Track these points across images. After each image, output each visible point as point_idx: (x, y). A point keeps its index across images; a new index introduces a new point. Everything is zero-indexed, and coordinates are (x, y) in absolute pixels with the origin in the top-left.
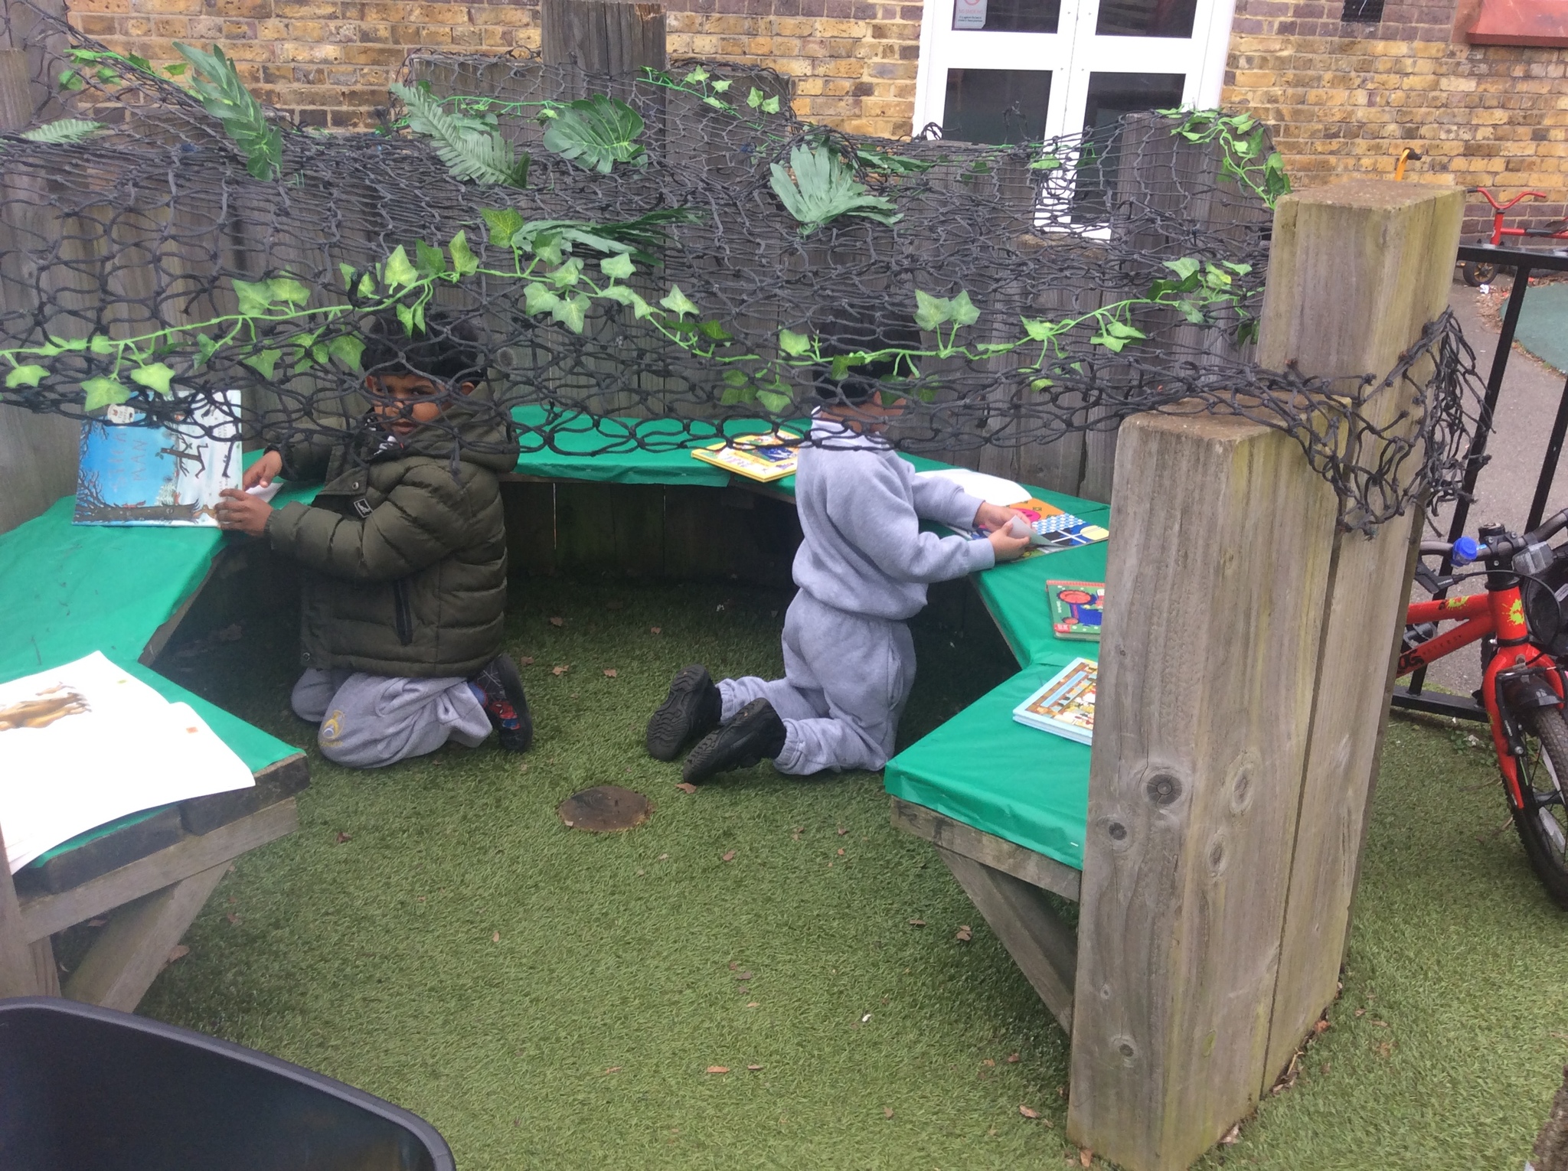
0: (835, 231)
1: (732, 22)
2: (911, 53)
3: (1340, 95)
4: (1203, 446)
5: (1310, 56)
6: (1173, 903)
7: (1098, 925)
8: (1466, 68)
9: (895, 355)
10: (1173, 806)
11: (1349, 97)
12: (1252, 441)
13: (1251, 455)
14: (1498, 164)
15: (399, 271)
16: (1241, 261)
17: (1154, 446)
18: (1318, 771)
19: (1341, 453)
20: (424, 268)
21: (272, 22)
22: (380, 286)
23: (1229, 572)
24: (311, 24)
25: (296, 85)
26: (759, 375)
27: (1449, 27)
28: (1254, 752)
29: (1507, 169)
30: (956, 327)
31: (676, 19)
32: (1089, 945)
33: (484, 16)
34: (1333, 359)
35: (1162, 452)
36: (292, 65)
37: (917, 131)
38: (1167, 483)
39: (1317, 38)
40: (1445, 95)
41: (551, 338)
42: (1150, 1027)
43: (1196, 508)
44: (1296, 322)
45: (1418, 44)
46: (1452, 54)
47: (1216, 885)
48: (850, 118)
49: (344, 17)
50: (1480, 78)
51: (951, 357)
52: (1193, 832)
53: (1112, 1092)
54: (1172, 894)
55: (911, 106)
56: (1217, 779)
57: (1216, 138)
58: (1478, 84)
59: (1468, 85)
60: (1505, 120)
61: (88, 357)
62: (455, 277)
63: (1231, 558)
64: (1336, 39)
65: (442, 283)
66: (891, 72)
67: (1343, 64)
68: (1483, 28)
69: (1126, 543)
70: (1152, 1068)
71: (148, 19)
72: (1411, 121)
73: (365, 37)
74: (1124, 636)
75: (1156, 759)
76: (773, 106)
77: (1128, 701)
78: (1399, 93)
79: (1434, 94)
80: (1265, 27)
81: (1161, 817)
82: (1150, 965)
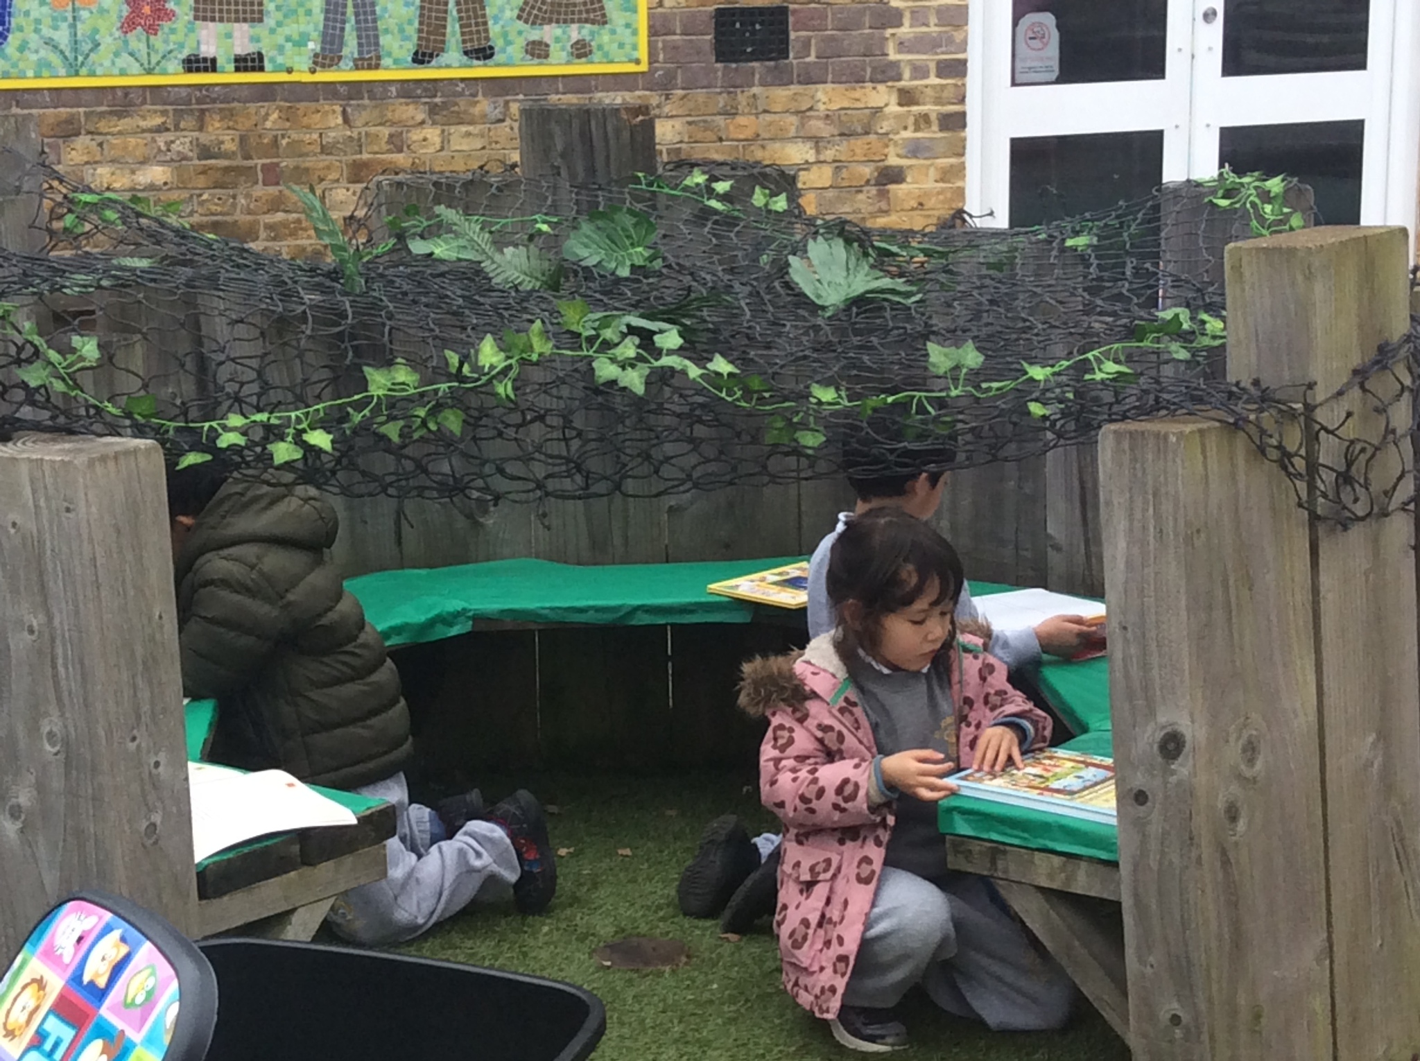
0: (854, 310)
1: (701, 100)
2: (955, 122)
4: (1161, 439)
6: (1194, 853)
7: (1136, 895)
9: (913, 397)
10: (1180, 759)
12: (1202, 433)
13: (1203, 443)
15: (489, 354)
17: (1126, 445)
18: (1340, 761)
20: (509, 350)
21: (83, 141)
22: (476, 368)
23: (1198, 543)
24: (132, 141)
26: (795, 420)
30: (964, 371)
32: (1132, 923)
33: (365, 115)
34: (1286, 372)
35: (1132, 449)
38: (1140, 474)
41: (618, 402)
42: (1191, 987)
43: (1163, 490)
44: (1253, 345)
47: (1236, 844)
48: (873, 215)
49: (177, 128)
51: (958, 396)
52: (1202, 779)
54: (1192, 844)
55: (960, 193)
56: (1220, 737)
57: (1244, 203)
62: (535, 357)
63: (1198, 531)
66: (928, 149)
70: (1198, 1028)
73: (206, 152)
74: (1124, 613)
75: (1163, 718)
76: (780, 203)
77: (1135, 671)
81: (1173, 773)
82: (1183, 924)
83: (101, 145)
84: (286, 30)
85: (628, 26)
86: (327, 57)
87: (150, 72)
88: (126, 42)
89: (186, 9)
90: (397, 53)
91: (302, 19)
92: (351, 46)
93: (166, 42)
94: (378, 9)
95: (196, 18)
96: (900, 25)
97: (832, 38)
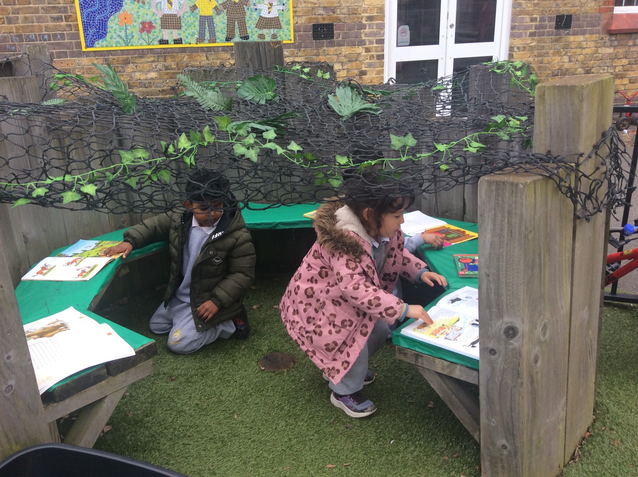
0: (355, 118)
1: (309, 51)
2: (381, 57)
3: (557, 59)
4: (514, 185)
5: (543, 44)
6: (519, 381)
7: (488, 393)
8: (608, 44)
9: (384, 161)
10: (515, 339)
11: (561, 59)
12: (535, 182)
13: (535, 188)
14: (626, 81)
15: (184, 143)
16: (522, 116)
17: (494, 188)
18: (576, 323)
19: (573, 186)
20: (193, 141)
21: (131, 65)
22: (177, 150)
23: (530, 237)
24: (145, 65)
25: (141, 89)
26: (329, 173)
27: (600, 28)
28: (548, 314)
29: (630, 83)
30: (408, 148)
31: (287, 52)
32: (485, 402)
33: (213, 57)
34: (566, 148)
35: (497, 190)
36: (139, 81)
37: (385, 81)
38: (501, 202)
39: (545, 37)
40: (601, 55)
41: (245, 165)
42: (513, 436)
43: (514, 212)
44: (548, 135)
45: (587, 36)
46: (602, 39)
47: (537, 372)
49: (158, 61)
50: (615, 47)
51: (407, 160)
52: (525, 349)
53: (499, 465)
54: (519, 377)
56: (533, 327)
57: (508, 71)
58: (614, 49)
59: (610, 50)
60: (627, 63)
61: (64, 183)
62: (206, 144)
63: (531, 231)
64: (553, 37)
65: (200, 146)
66: (373, 65)
67: (557, 46)
68: (614, 27)
69: (486, 229)
70: (516, 453)
71: (83, 68)
72: (588, 67)
73: (167, 68)
74: (489, 268)
75: (507, 319)
76: (327, 76)
77: (492, 296)
78: (582, 56)
79: (595, 55)
80: (524, 34)
81: (511, 344)
82: (511, 409)
83: (136, 66)
84: (188, 32)
85: (288, 29)
86: (201, 39)
87: (149, 44)
88: (142, 36)
89: (158, 25)
90: (221, 38)
91: (193, 28)
92: (207, 36)
93: (153, 35)
94: (215, 25)
95: (162, 28)
96: (365, 29)
97: (347, 33)
